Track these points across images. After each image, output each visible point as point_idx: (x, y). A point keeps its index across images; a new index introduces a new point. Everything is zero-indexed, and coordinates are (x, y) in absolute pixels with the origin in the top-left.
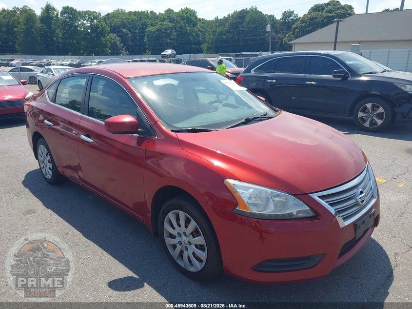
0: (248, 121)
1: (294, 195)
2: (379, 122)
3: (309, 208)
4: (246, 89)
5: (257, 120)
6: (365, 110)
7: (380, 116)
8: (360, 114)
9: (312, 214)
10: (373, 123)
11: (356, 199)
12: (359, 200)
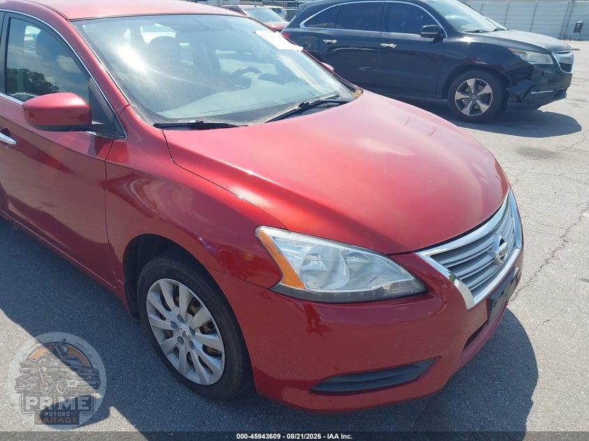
0: (305, 108)
1: (389, 256)
2: (484, 108)
3: (413, 278)
4: (302, 48)
5: (322, 105)
6: (464, 89)
7: (485, 98)
8: (458, 96)
9: (417, 287)
10: (475, 109)
11: (494, 254)
12: (498, 257)
